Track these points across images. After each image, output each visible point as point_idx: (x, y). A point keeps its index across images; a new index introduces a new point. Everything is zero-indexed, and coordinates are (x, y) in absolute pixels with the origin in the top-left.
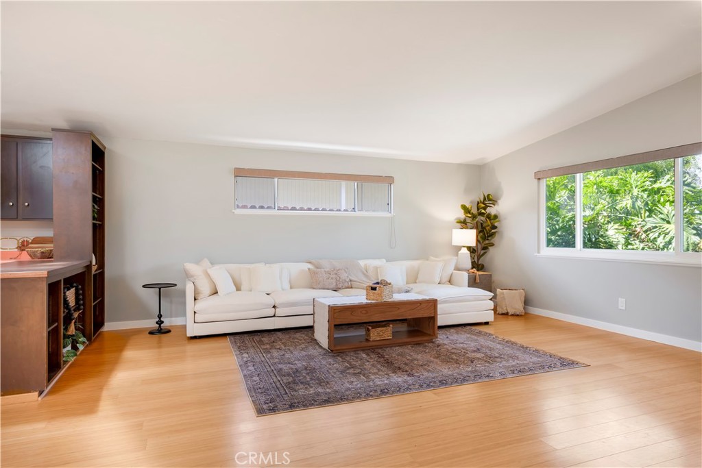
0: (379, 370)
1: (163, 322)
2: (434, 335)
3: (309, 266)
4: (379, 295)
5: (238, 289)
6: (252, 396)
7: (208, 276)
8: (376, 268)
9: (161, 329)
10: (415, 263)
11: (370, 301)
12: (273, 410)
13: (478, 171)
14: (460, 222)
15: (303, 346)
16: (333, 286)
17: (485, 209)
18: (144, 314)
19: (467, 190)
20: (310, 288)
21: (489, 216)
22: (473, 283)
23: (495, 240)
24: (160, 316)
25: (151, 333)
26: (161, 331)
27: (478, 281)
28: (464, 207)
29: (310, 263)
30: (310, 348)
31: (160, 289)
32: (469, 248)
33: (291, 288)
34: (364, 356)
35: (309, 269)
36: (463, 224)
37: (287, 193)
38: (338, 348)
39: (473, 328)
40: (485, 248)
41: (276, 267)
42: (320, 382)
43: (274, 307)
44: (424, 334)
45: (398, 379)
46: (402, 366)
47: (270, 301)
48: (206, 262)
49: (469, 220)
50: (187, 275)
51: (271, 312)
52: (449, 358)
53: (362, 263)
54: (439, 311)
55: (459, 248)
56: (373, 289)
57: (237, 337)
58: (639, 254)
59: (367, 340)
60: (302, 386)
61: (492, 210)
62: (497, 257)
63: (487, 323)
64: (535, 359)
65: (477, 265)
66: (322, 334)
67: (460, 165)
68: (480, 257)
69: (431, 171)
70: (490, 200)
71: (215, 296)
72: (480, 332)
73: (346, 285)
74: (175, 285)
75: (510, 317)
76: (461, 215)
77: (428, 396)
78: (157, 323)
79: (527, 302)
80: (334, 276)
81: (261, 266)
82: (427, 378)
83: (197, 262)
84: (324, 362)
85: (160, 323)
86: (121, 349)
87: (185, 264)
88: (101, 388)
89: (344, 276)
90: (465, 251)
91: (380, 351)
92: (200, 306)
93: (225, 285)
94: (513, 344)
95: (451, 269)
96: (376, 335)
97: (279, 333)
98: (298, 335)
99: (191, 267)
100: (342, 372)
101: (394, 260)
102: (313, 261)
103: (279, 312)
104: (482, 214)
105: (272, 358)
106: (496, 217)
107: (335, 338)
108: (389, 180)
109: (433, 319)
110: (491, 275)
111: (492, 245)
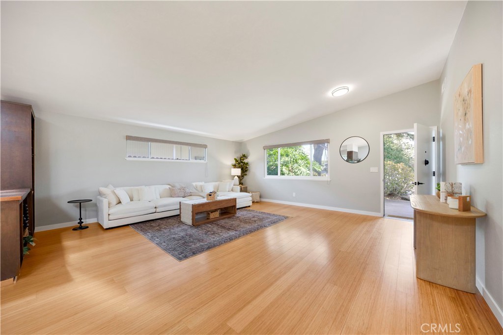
0: (222, 231)
1: (83, 222)
2: (235, 213)
3: (169, 186)
4: (214, 198)
5: (132, 200)
6: (170, 253)
7: (115, 194)
8: (201, 186)
9: (82, 227)
10: (217, 183)
11: (209, 201)
12: (186, 257)
13: (240, 144)
14: (233, 165)
15: (177, 225)
16: (183, 195)
17: (243, 160)
18: (70, 219)
19: (236, 152)
20: (171, 197)
21: (244, 163)
22: (241, 191)
23: (247, 173)
24: (81, 219)
25: (75, 229)
26: (81, 227)
27: (243, 189)
28: (235, 159)
29: (169, 185)
30: (181, 226)
31: (80, 203)
32: (238, 176)
33: (161, 198)
34: (210, 226)
35: (169, 188)
36: (235, 166)
37: (156, 151)
38: (197, 224)
39: (246, 208)
40: (243, 176)
41: (153, 187)
42: (199, 240)
43: (155, 208)
44: (230, 213)
45: (232, 233)
46: (230, 227)
47: (153, 204)
48: (111, 186)
49: (237, 165)
50: (100, 194)
51: (154, 210)
52: (246, 221)
53: (194, 184)
54: (237, 202)
55: (234, 176)
56: (210, 195)
57: (136, 225)
58: (292, 177)
59: (208, 219)
60: (191, 244)
61: (246, 161)
62: (248, 179)
63: (249, 206)
64: (275, 218)
65: (241, 183)
66: (187, 218)
67: (233, 142)
68: (241, 180)
69: (222, 143)
70: (245, 156)
71: (119, 205)
72: (249, 210)
73: (189, 194)
74: (91, 200)
75: (255, 203)
76: (234, 162)
77: (249, 238)
78: (79, 223)
79: (260, 197)
80: (183, 191)
81: (144, 187)
82: (244, 231)
83: (106, 186)
84: (194, 231)
85: (81, 223)
86: (59, 241)
87: (100, 188)
88: (64, 266)
89: (187, 190)
90: (236, 177)
91: (215, 222)
92: (112, 211)
93: (125, 199)
94: (264, 213)
95: (232, 186)
96: (212, 216)
97: (159, 221)
98: (170, 220)
99: (103, 189)
100: (206, 234)
101: (209, 182)
102: (171, 184)
103: (158, 210)
104: (242, 162)
105: (165, 233)
106: (247, 163)
107: (196, 219)
108: (205, 146)
109: (235, 206)
110: (247, 187)
111: (246, 175)
